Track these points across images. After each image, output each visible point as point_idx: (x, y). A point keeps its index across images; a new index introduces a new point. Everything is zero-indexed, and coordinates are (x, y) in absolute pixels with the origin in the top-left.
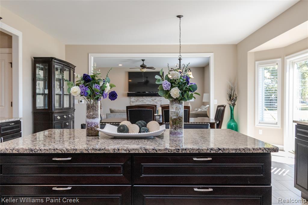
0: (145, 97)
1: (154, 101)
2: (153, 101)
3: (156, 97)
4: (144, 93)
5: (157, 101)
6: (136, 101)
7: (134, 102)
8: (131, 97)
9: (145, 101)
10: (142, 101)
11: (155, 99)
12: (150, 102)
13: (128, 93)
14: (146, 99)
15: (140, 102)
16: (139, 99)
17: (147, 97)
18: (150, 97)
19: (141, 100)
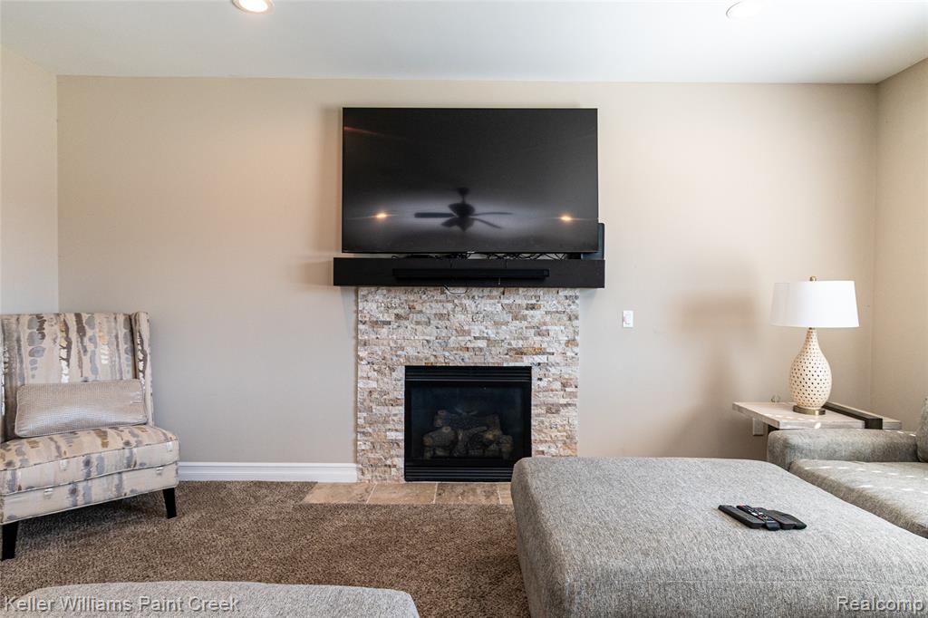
0: (461, 291)
1: (524, 318)
2: (515, 318)
3: (540, 292)
4: (456, 263)
5: (548, 318)
6: (398, 317)
7: (389, 323)
8: (363, 291)
9: (461, 317)
10: (441, 316)
11: (533, 307)
12: (496, 324)
13: (336, 260)
14: (467, 302)
15: (429, 323)
16: (418, 307)
17: (475, 292)
18: (496, 292)
19: (437, 308)
